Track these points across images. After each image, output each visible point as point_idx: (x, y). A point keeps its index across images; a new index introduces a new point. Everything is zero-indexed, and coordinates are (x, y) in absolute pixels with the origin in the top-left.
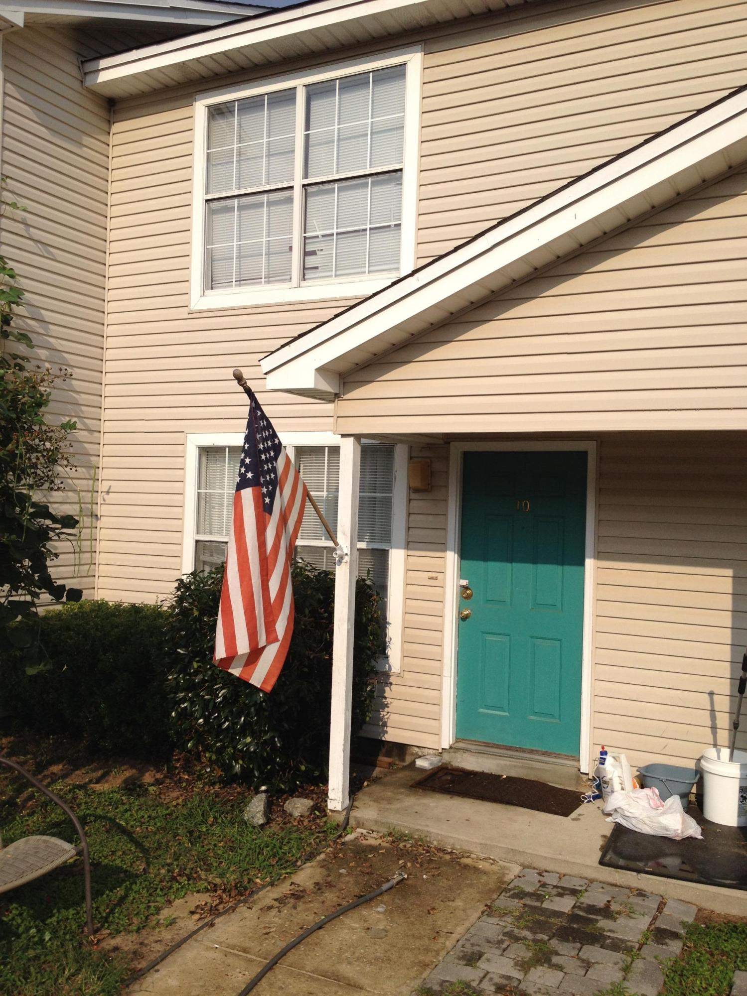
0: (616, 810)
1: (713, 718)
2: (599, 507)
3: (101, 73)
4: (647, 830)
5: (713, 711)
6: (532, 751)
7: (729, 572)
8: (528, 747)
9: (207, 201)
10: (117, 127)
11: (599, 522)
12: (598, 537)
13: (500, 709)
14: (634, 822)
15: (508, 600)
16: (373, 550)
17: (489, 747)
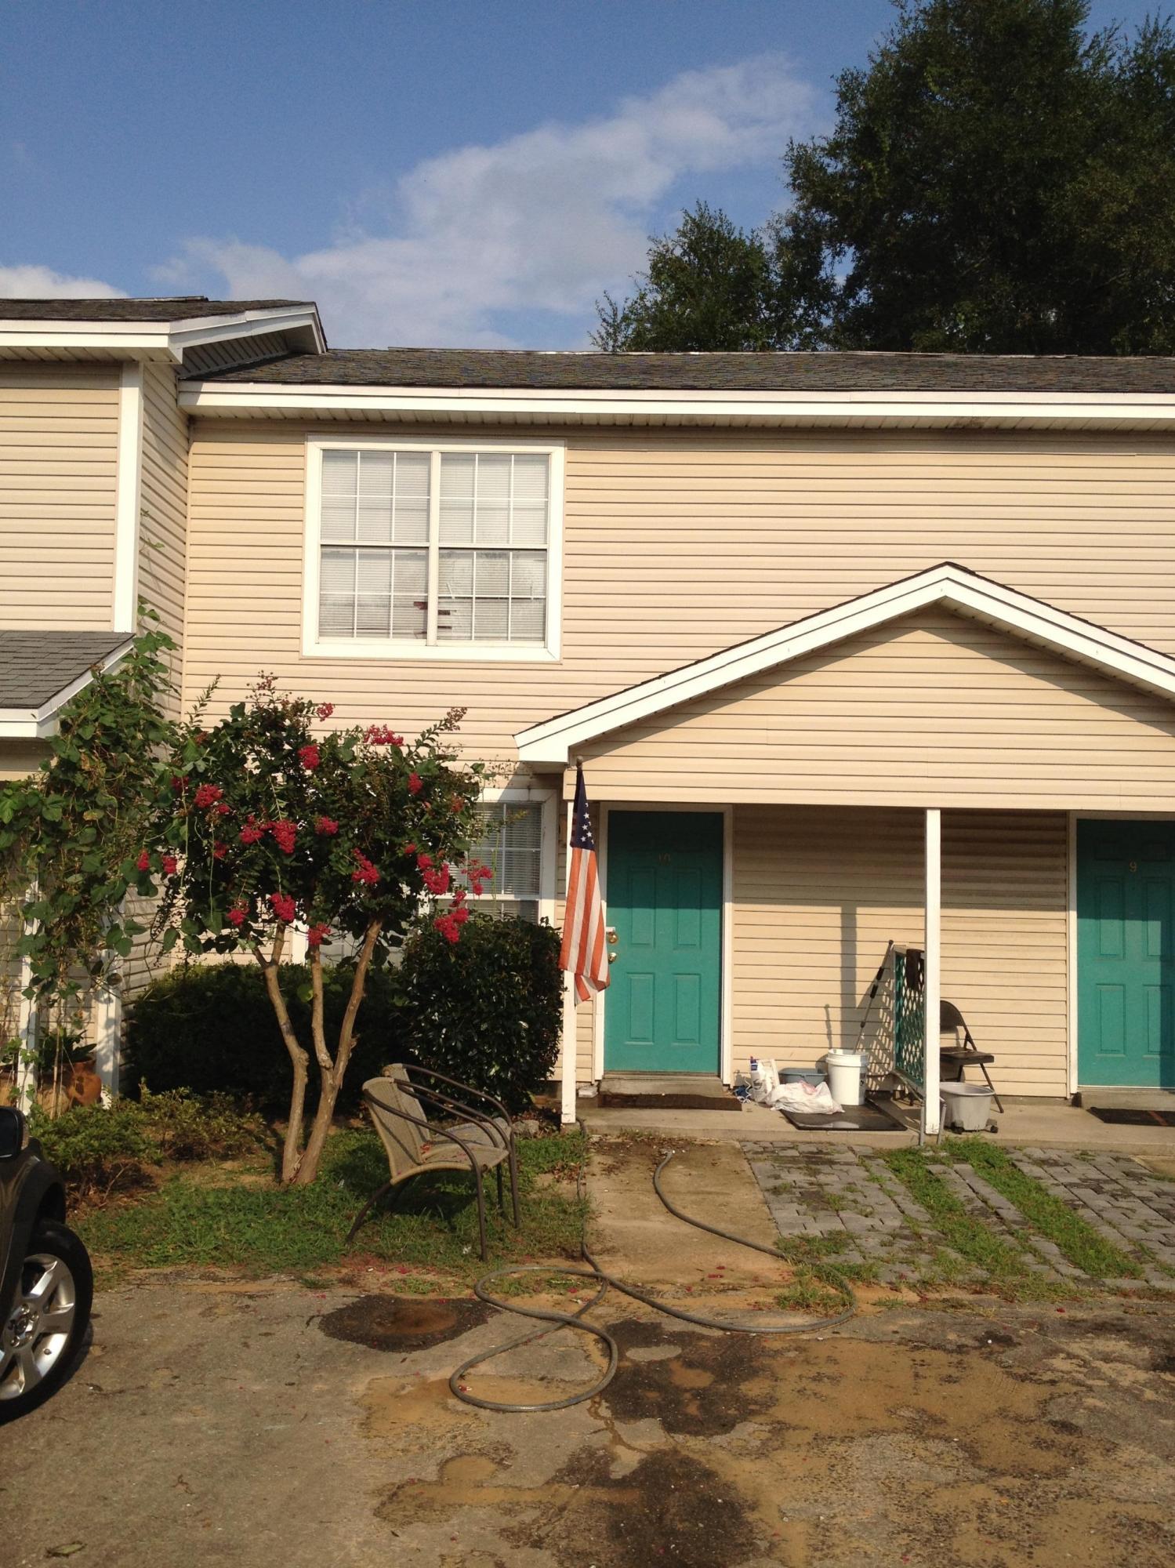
0: (778, 1101)
1: (829, 1027)
2: (736, 859)
3: (202, 396)
4: (807, 1110)
5: (828, 1021)
6: (675, 1074)
7: (838, 910)
8: (672, 1070)
9: (322, 546)
10: (197, 447)
11: (735, 872)
12: (736, 885)
13: (644, 1039)
14: (796, 1106)
15: (652, 942)
16: (522, 901)
17: (636, 1074)
